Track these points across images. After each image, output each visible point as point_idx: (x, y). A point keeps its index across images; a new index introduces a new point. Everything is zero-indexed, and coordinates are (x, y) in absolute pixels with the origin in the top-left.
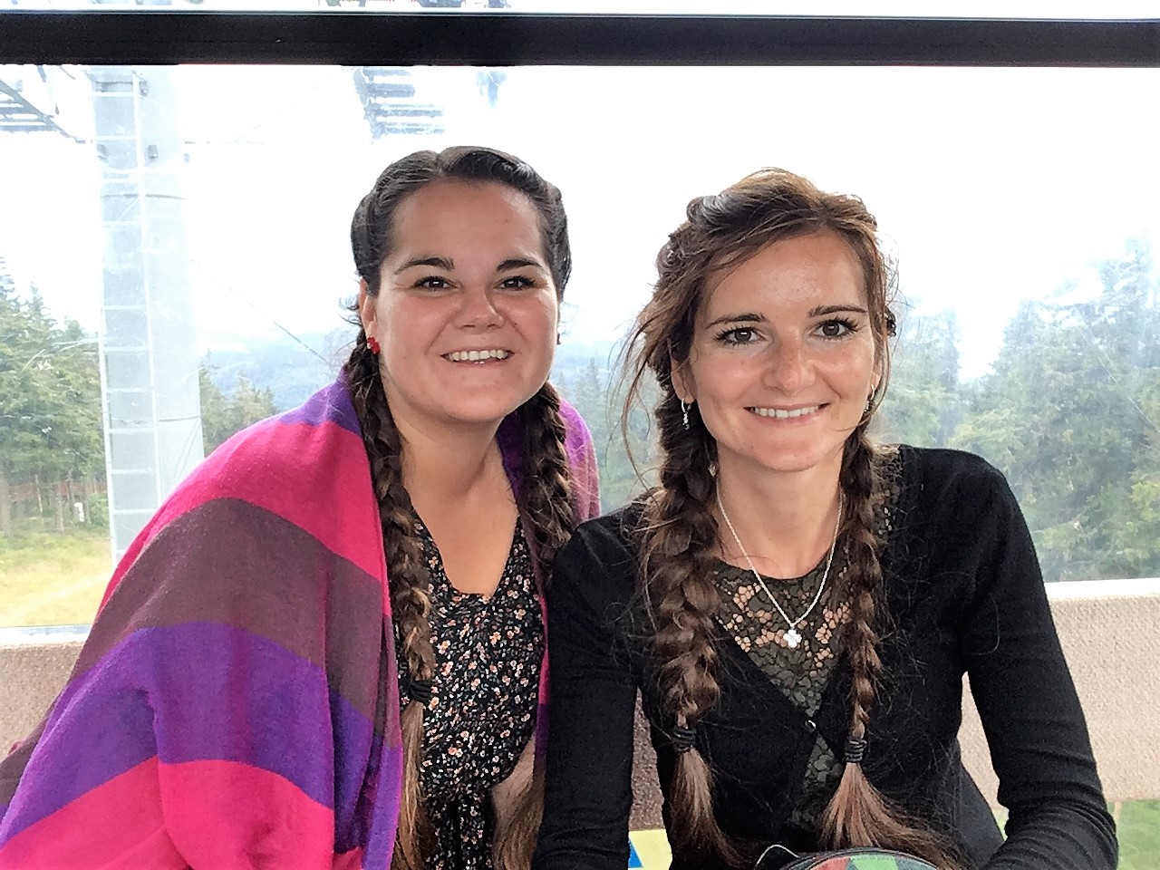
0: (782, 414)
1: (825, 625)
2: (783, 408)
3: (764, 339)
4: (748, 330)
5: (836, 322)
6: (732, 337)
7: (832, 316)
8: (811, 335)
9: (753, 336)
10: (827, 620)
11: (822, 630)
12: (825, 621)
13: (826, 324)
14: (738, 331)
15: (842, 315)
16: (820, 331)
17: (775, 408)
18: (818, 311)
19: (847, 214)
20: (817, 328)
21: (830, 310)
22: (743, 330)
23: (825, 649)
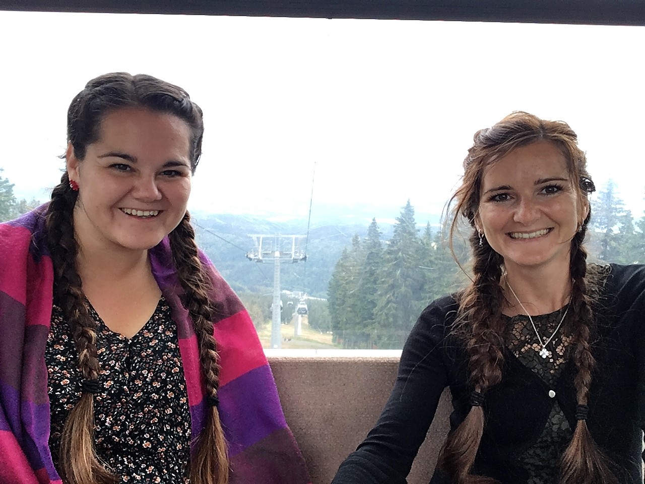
0: (526, 236)
1: (562, 344)
2: (526, 232)
3: (513, 198)
4: (506, 194)
5: (551, 186)
6: (497, 198)
7: (548, 184)
8: (538, 194)
9: (508, 197)
10: (563, 342)
11: (560, 347)
12: (562, 343)
13: (547, 188)
14: (500, 195)
15: (553, 183)
16: (544, 191)
17: (522, 233)
18: (539, 182)
19: (555, 131)
20: (542, 190)
21: (546, 181)
22: (503, 194)
23: (561, 358)
